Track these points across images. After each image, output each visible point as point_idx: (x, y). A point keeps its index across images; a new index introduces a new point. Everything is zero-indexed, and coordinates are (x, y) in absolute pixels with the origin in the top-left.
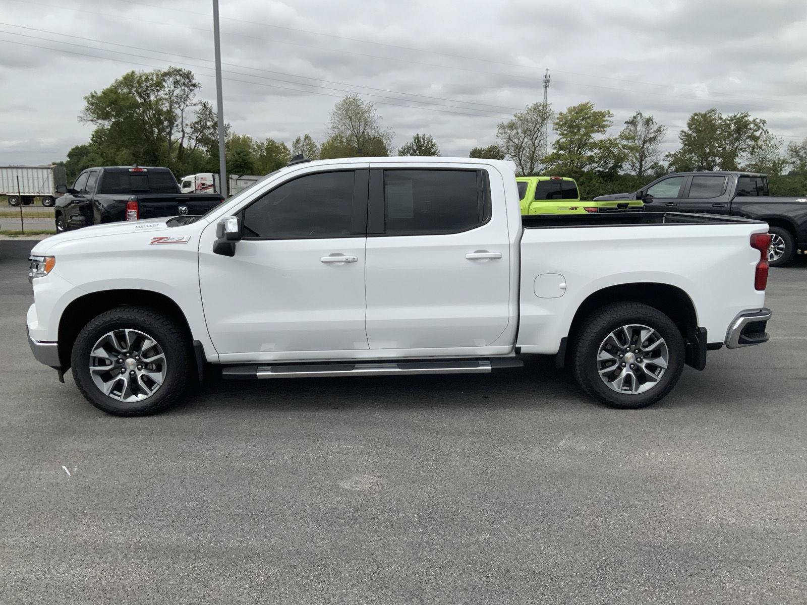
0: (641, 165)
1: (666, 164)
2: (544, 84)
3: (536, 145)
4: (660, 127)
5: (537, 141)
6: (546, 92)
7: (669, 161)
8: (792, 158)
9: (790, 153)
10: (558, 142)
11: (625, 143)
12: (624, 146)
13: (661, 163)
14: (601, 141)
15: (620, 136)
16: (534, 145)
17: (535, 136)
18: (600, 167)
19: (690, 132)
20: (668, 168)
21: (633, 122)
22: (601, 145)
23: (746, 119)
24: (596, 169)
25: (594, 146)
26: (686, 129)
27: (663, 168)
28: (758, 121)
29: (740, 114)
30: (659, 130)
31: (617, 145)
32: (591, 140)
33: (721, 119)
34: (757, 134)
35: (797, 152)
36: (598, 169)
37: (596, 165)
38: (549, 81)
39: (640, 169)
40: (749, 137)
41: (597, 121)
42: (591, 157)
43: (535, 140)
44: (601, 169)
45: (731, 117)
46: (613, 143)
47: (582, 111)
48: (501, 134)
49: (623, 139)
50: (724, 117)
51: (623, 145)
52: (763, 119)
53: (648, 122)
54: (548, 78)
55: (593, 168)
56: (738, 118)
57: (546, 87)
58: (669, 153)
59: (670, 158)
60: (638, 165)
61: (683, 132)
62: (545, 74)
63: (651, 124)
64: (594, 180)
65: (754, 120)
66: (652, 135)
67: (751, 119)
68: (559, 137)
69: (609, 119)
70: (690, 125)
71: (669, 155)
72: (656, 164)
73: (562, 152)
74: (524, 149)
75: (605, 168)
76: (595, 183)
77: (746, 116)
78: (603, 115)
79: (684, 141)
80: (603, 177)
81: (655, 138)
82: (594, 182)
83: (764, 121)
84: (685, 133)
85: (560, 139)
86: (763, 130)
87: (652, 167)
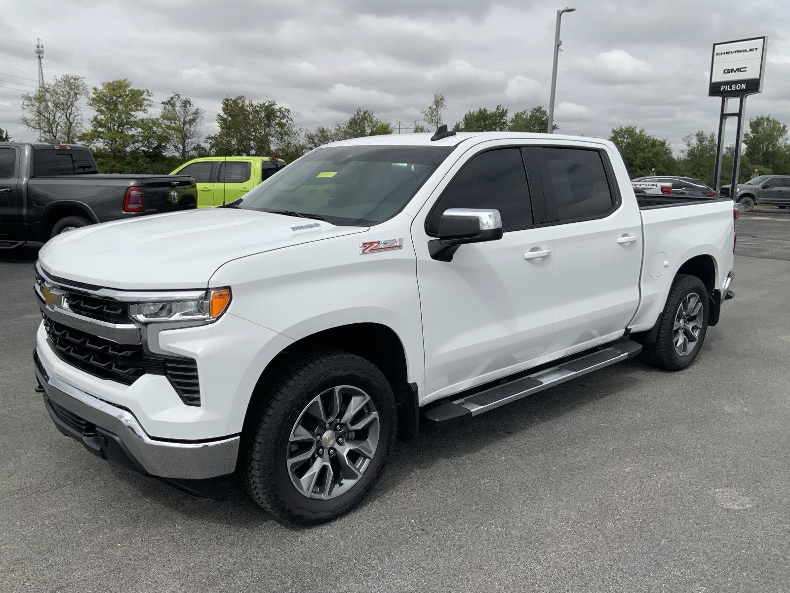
0: (184, 147)
1: (207, 146)
2: (37, 55)
3: (71, 120)
4: (198, 110)
5: (72, 116)
6: (40, 64)
7: (210, 143)
8: (309, 144)
9: (308, 140)
10: (96, 118)
11: (168, 123)
12: (168, 127)
13: (203, 145)
14: (142, 120)
15: (162, 117)
16: (68, 120)
17: (69, 112)
18: (144, 147)
19: (226, 117)
20: (210, 149)
21: (170, 103)
22: (143, 124)
23: (274, 107)
24: (140, 149)
25: (135, 124)
26: (222, 113)
27: (206, 150)
28: (283, 109)
29: (268, 102)
30: (196, 113)
31: (159, 125)
32: (132, 119)
33: (252, 105)
34: (284, 121)
35: (312, 139)
36: (143, 148)
37: (140, 144)
38: (42, 52)
39: (184, 150)
40: (276, 124)
41: (136, 99)
42: (133, 136)
43: (70, 116)
44: (145, 149)
45: (260, 105)
46: (155, 122)
47: (117, 88)
48: (28, 106)
49: (164, 119)
50: (255, 103)
51: (166, 125)
52: (287, 108)
53: (186, 103)
54: (41, 48)
55: (137, 147)
56: (267, 106)
57: (40, 58)
58: (209, 135)
59: (210, 141)
60: (181, 146)
61: (219, 116)
62: (37, 44)
63: (188, 106)
64: (140, 160)
65: (280, 109)
66: (191, 117)
67: (277, 107)
68: (96, 113)
69: (149, 98)
70: (224, 110)
71: (209, 138)
72: (199, 145)
73: (100, 129)
74: (58, 125)
75: (149, 148)
76: (142, 163)
77: (273, 105)
78: (140, 93)
79: (221, 125)
80: (149, 157)
81: (194, 120)
82: (141, 161)
83: (288, 110)
84: (221, 117)
85: (97, 115)
86: (288, 118)
87: (194, 149)
